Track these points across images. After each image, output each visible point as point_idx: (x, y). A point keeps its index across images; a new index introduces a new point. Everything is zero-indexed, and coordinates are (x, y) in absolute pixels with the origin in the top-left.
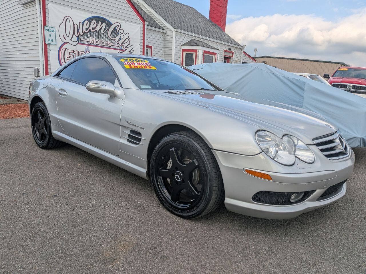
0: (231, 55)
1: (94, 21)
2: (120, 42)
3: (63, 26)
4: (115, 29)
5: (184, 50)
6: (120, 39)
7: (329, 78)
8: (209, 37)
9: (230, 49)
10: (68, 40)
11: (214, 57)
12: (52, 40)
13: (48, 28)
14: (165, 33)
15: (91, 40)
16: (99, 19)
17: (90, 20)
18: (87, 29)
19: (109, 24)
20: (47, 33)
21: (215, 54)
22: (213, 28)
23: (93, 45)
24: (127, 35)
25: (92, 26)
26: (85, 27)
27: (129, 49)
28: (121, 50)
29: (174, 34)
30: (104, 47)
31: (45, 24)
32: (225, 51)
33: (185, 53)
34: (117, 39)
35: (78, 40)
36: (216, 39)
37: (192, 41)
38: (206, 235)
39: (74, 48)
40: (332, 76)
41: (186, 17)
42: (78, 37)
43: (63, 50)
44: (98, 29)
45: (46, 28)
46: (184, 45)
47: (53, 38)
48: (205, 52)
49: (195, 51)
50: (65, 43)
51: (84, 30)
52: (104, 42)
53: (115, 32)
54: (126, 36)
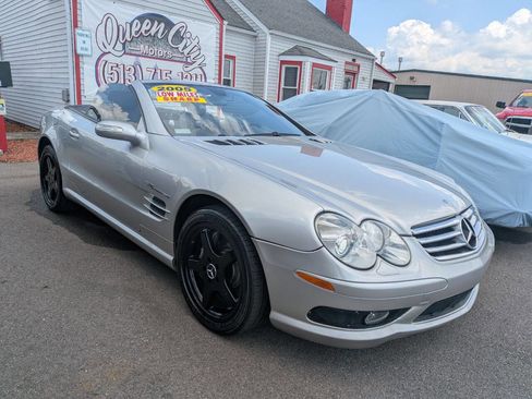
0: (355, 69)
1: (147, 21)
2: (186, 51)
3: (102, 28)
4: (178, 32)
5: (283, 62)
6: (185, 47)
7: (504, 108)
8: (323, 42)
9: (354, 60)
10: (109, 48)
11: (328, 72)
12: (86, 49)
13: (80, 31)
14: (256, 37)
15: (143, 48)
16: (155, 18)
17: (141, 19)
18: (137, 32)
19: (169, 25)
20: (79, 40)
21: (330, 68)
22: (330, 27)
23: (146, 56)
24: (197, 40)
25: (145, 28)
26: (134, 29)
27: (199, 62)
28: (186, 63)
29: (269, 38)
30: (161, 58)
31: (76, 26)
32: (347, 63)
33: (284, 67)
34: (181, 46)
35: (124, 48)
36: (335, 44)
37: (295, 47)
38: (242, 363)
39: (118, 61)
40: (511, 105)
41: (289, 11)
42: (124, 44)
43: (102, 63)
44: (153, 32)
45: (78, 31)
46: (283, 54)
47: (88, 45)
48: (314, 65)
49: (300, 63)
50: (105, 54)
51: (133, 34)
52: (162, 51)
53: (179, 37)
54: (195, 43)
